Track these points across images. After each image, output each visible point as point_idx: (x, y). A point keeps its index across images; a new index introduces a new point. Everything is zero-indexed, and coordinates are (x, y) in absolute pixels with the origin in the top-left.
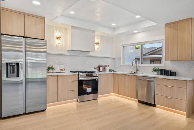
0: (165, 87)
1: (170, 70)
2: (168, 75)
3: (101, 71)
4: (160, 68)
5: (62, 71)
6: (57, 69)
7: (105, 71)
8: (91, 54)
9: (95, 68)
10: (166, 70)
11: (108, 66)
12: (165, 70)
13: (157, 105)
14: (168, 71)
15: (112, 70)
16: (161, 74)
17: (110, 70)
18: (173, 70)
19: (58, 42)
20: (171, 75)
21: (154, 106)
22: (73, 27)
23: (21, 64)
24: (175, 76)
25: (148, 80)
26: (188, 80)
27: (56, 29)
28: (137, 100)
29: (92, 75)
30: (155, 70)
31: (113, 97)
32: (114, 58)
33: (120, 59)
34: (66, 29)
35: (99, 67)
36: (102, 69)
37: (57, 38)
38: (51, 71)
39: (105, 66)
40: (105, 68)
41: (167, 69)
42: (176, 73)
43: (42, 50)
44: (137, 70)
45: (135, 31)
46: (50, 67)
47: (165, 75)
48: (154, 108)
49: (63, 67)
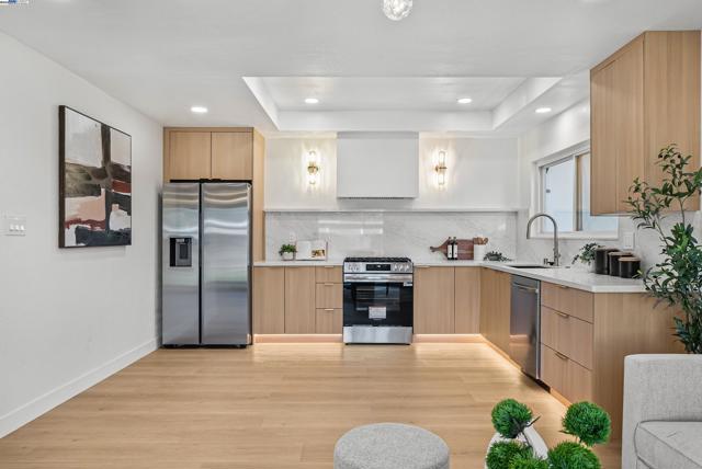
3: (453, 259)
5: (316, 258)
6: (304, 252)
7: (471, 257)
9: (433, 250)
11: (486, 240)
15: (498, 255)
17: (489, 257)
19: (309, 178)
22: (341, 134)
27: (308, 145)
29: (388, 268)
32: (516, 213)
33: (526, 214)
35: (446, 244)
36: (455, 250)
37: (309, 169)
38: (288, 255)
39: (475, 241)
40: (471, 249)
49: (320, 246)
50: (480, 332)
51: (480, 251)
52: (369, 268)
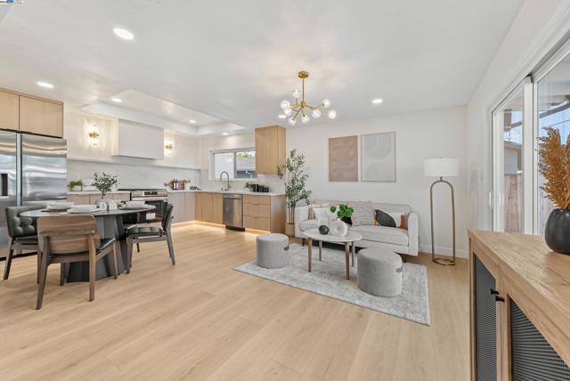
0: (253, 205)
2: (261, 192)
3: (176, 189)
4: (253, 184)
7: (183, 188)
8: (158, 163)
9: (166, 185)
10: (260, 184)
11: (189, 181)
12: (258, 185)
13: (246, 229)
14: (261, 187)
15: (195, 188)
16: (254, 191)
17: (191, 188)
18: (266, 186)
19: (91, 142)
20: (258, 191)
21: (243, 230)
22: (120, 120)
23: (12, 175)
24: (267, 192)
26: (275, 195)
27: (89, 121)
28: (224, 226)
29: (156, 193)
30: (247, 186)
31: (195, 226)
32: (199, 170)
33: (207, 171)
34: (110, 121)
35: (173, 182)
36: (177, 186)
37: (91, 135)
38: (77, 188)
39: (185, 182)
40: (183, 185)
42: (268, 188)
43: (58, 152)
44: (229, 187)
45: (225, 134)
46: (76, 181)
48: (243, 233)
50: (196, 219)
51: (188, 186)
52: (146, 193)
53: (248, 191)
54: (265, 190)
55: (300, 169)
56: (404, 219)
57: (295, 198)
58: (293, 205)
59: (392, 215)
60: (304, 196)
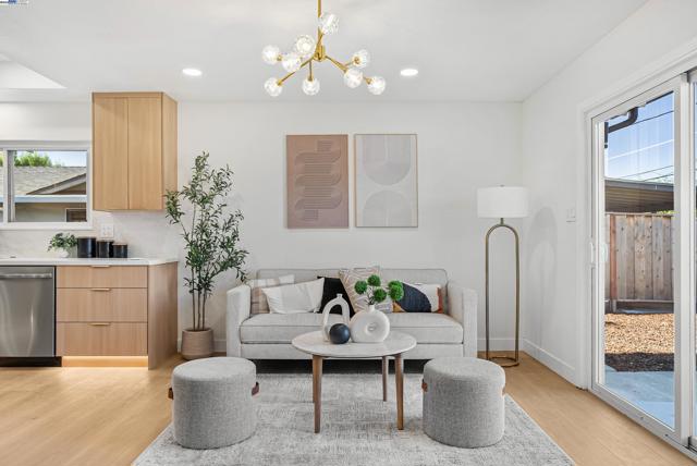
0: (89, 293)
1: (108, 240)
2: (104, 256)
4: (77, 236)
10: (99, 239)
12: (93, 240)
13: (65, 358)
14: (104, 243)
16: (83, 255)
18: (119, 241)
21: (55, 362)
24: (125, 256)
25: (43, 275)
26: (151, 263)
30: (60, 242)
41: (100, 237)
42: (126, 247)
47: (94, 256)
48: (54, 370)
53: (60, 257)
54: (115, 250)
55: (218, 200)
56: (444, 295)
57: (208, 268)
58: (205, 285)
59: (424, 289)
60: (231, 262)
